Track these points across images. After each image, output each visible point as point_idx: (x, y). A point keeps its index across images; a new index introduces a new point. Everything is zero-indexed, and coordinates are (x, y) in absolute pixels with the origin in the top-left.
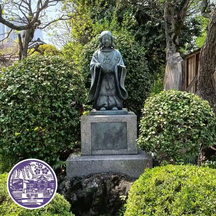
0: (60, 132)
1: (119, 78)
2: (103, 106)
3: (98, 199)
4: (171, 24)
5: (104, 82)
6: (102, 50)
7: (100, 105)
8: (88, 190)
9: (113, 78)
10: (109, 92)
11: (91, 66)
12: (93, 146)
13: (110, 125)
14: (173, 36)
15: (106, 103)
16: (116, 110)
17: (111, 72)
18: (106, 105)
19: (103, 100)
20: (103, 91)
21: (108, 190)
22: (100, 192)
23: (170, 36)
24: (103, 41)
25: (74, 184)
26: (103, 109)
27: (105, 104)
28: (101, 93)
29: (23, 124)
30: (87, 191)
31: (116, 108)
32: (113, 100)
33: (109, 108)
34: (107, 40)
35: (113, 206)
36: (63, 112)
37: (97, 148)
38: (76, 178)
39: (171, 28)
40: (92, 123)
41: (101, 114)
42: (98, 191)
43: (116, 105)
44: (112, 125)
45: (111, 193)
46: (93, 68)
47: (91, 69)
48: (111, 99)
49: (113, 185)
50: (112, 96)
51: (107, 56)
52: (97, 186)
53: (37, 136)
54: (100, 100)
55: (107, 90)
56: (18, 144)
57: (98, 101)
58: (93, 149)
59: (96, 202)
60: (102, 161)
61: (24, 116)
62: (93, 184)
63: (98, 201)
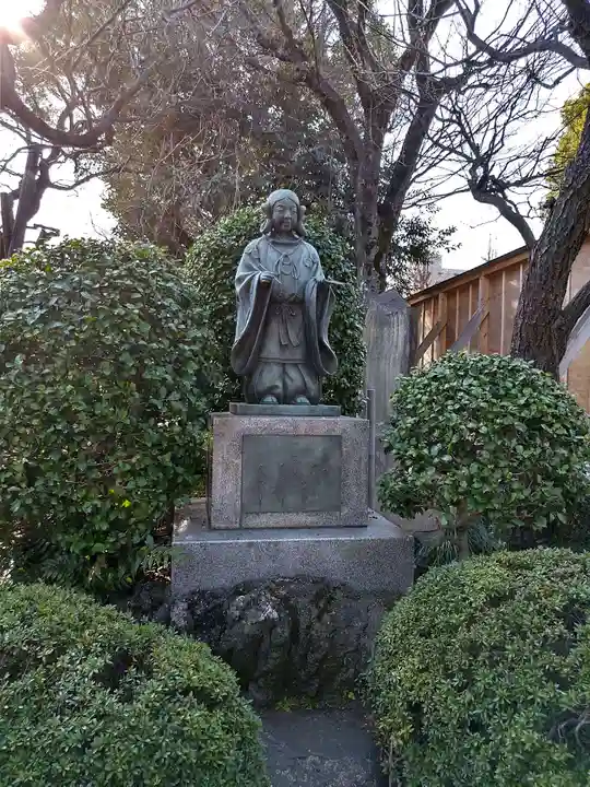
0: (159, 457)
1: (320, 317)
2: (270, 391)
3: (275, 655)
4: (370, 224)
5: (275, 327)
6: (271, 240)
7: (261, 388)
8: (247, 627)
9: (300, 317)
10: (288, 355)
11: (240, 280)
12: (245, 501)
13: (296, 444)
14: (374, 252)
15: (280, 384)
16: (306, 403)
17: (294, 300)
18: (280, 390)
19: (269, 377)
20: (272, 349)
21: (303, 626)
22: (283, 632)
23: (368, 253)
24: (276, 215)
25: (199, 612)
26: (269, 399)
27: (277, 387)
28: (264, 354)
29: (52, 429)
30: (246, 630)
31: (304, 399)
32: (296, 378)
33: (286, 398)
34: (288, 214)
35: (317, 673)
36: (171, 398)
37: (257, 509)
38: (202, 593)
39: (370, 233)
40: (247, 436)
41: (269, 412)
42: (279, 630)
43: (304, 391)
44: (303, 443)
45: (311, 636)
46: (247, 287)
47: (238, 289)
48: (293, 373)
49: (315, 612)
50: (296, 365)
51: (286, 256)
52: (275, 615)
53: (90, 468)
54: (261, 374)
55: (283, 347)
56: (32, 489)
57: (256, 376)
58: (245, 511)
59: (271, 664)
60: (276, 544)
61: (55, 404)
62: (263, 611)
63: (275, 659)
